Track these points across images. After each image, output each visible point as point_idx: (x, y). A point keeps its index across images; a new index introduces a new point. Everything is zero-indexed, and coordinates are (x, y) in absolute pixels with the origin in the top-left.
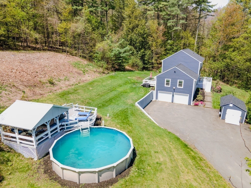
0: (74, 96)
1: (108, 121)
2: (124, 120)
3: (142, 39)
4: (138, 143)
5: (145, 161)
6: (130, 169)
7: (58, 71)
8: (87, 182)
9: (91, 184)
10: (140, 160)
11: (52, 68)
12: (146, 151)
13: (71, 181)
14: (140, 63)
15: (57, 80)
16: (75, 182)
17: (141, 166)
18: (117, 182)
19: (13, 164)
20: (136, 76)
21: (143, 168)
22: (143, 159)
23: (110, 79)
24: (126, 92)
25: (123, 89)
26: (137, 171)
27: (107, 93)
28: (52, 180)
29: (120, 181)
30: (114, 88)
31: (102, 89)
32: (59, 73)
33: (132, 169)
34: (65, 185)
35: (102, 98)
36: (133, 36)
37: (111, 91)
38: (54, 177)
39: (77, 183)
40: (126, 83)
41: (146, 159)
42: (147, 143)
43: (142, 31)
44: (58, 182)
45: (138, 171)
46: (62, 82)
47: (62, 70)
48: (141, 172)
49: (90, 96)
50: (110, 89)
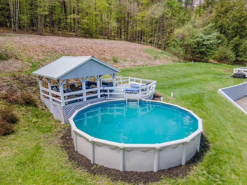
0: (135, 74)
1: (170, 100)
2: (195, 103)
3: (237, 23)
4: (215, 133)
5: (225, 162)
6: (191, 168)
7: (126, 53)
8: (106, 165)
9: (111, 169)
10: (215, 158)
11: (122, 50)
12: (230, 149)
13: (84, 156)
14: (232, 55)
15: (123, 60)
16: (89, 159)
17: (215, 168)
18: (158, 180)
19: (37, 122)
20: (224, 69)
21: (220, 173)
22: (221, 158)
23: (186, 67)
24: (205, 80)
25: (201, 77)
26: (204, 174)
27: (179, 78)
28: (63, 149)
29: (164, 181)
30: (189, 74)
31: (172, 73)
32: (127, 55)
33: (195, 168)
34: (73, 159)
35: (170, 81)
36: (225, 21)
37: (184, 76)
38: (68, 146)
39: (90, 161)
40: (207, 73)
41: (229, 160)
42: (234, 137)
43: (238, 15)
44: (68, 153)
45: (207, 175)
46: (128, 62)
47: (131, 53)
48: (213, 179)
49: (154, 77)
50: (183, 74)
